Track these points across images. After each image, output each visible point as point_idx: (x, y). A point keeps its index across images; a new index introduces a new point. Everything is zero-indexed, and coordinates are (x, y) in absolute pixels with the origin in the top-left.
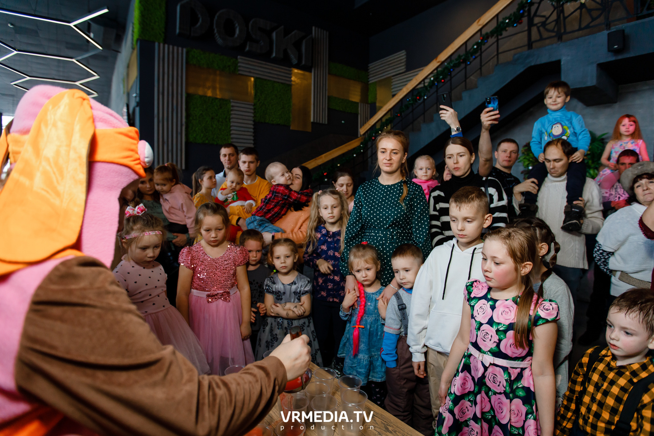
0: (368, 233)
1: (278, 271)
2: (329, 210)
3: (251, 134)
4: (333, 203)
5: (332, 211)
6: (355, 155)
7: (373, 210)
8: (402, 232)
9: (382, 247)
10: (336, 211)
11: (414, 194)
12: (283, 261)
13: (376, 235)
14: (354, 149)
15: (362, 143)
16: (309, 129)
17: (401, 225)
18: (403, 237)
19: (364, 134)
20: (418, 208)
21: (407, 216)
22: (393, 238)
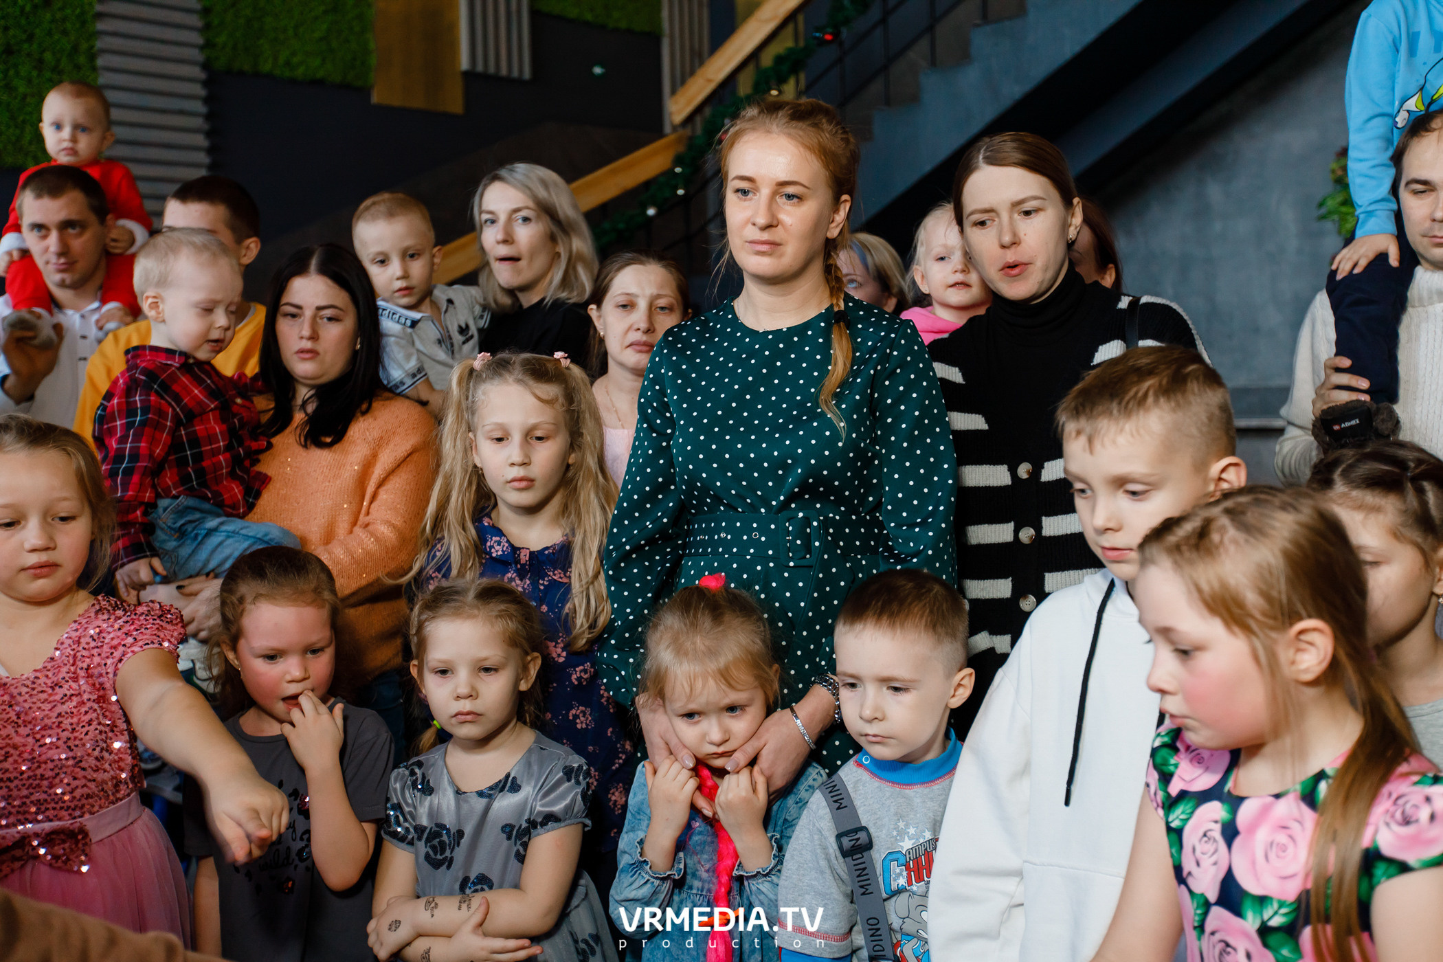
0: (704, 532)
1: (444, 737)
2: (513, 450)
3: (198, 122)
4: (532, 421)
5: (527, 456)
6: (651, 212)
7: (718, 438)
8: (846, 521)
9: (766, 588)
10: (545, 456)
11: (885, 358)
12: (464, 690)
13: (737, 541)
14: (647, 185)
15: (678, 161)
16: (454, 102)
17: (838, 492)
18: (849, 540)
19: (689, 119)
20: (899, 417)
21: (860, 454)
22: (808, 547)
